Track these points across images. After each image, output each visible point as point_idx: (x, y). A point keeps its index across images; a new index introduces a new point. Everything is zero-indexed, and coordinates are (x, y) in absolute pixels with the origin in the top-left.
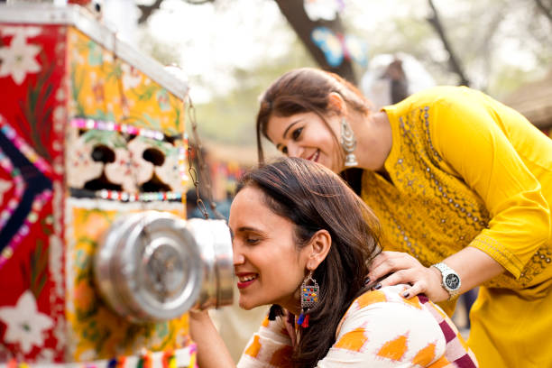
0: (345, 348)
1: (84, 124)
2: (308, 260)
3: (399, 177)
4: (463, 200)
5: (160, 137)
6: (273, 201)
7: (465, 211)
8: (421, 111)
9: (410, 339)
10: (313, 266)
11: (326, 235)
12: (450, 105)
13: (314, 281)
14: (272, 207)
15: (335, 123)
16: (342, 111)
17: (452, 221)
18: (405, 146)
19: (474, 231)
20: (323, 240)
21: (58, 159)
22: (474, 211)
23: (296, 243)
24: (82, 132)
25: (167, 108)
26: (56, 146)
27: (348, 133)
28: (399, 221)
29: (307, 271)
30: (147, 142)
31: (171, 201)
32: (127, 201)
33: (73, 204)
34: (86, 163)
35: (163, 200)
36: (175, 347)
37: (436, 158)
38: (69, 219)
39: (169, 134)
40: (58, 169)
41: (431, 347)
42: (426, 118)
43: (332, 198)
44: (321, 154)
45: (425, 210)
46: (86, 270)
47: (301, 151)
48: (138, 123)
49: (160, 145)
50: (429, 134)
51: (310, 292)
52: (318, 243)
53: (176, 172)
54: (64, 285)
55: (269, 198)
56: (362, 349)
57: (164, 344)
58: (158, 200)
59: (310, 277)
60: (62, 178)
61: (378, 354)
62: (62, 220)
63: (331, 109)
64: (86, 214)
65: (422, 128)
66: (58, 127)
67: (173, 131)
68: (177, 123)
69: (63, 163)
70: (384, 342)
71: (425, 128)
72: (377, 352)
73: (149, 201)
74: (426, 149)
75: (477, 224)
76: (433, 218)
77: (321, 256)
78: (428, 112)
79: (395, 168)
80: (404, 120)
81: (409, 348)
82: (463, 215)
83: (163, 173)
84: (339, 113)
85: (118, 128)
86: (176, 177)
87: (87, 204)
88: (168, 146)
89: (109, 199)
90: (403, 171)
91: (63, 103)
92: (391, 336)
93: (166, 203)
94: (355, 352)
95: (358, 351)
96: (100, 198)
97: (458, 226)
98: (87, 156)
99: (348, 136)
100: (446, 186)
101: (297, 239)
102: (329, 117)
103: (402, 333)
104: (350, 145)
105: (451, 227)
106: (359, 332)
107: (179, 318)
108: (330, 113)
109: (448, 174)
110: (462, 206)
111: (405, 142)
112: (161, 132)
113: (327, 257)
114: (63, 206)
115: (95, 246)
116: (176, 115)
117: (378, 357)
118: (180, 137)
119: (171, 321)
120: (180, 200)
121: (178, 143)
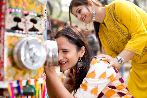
1: (11, 10)
3: (108, 24)
4: (123, 31)
5: (36, 15)
7: (124, 34)
8: (113, 5)
12: (121, 4)
15: (90, 8)
16: (92, 5)
17: (120, 37)
18: (109, 15)
19: (126, 40)
21: (3, 20)
22: (126, 34)
24: (11, 13)
25: (39, 7)
26: (2, 17)
27: (93, 11)
28: (108, 38)
29: (80, 58)
30: (32, 17)
31: (39, 34)
32: (25, 34)
33: (7, 34)
34: (12, 22)
35: (36, 34)
36: (39, 77)
37: (117, 18)
38: (6, 38)
39: (39, 14)
40: (3, 23)
42: (114, 7)
44: (86, 17)
45: (114, 34)
46: (11, 54)
47: (81, 16)
48: (29, 11)
49: (36, 18)
50: (115, 11)
53: (41, 26)
54: (3, 58)
57: (35, 77)
58: (35, 34)
60: (4, 26)
61: (99, 78)
62: (3, 39)
63: (89, 4)
64: (11, 37)
65: (113, 9)
66: (3, 11)
67: (40, 13)
68: (42, 11)
69: (4, 22)
71: (114, 9)
73: (32, 34)
74: (114, 16)
75: (127, 38)
76: (116, 36)
78: (115, 5)
79: (106, 21)
80: (109, 8)
82: (123, 35)
83: (36, 26)
84: (91, 5)
85: (22, 12)
86: (41, 27)
87: (11, 34)
88: (38, 18)
89: (19, 33)
90: (108, 22)
91: (5, 4)
93: (37, 35)
95: (94, 78)
96: (16, 32)
97: (122, 39)
98: (12, 20)
99: (94, 12)
100: (119, 26)
102: (88, 6)
103: (104, 71)
104: (94, 14)
105: (120, 39)
106: (93, 72)
107: (40, 69)
108: (89, 5)
109: (120, 23)
110: (123, 33)
111: (109, 14)
112: (37, 14)
114: (4, 34)
115: (14, 47)
116: (41, 9)
118: (42, 15)
119: (37, 70)
120: (42, 34)
121: (41, 17)
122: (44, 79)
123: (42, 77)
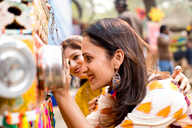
0: (141, 111)
2: (115, 64)
5: (19, 0)
6: (94, 40)
9: (172, 107)
10: (117, 67)
11: (121, 52)
13: (118, 74)
14: (94, 43)
20: (120, 54)
23: (107, 58)
29: (115, 70)
31: (25, 34)
35: (20, 34)
36: (27, 110)
41: (181, 110)
43: (121, 34)
51: (117, 80)
52: (118, 56)
53: (29, 20)
55: (92, 39)
56: (150, 112)
57: (21, 109)
58: (17, 34)
59: (117, 73)
61: (157, 115)
70: (160, 109)
72: (157, 114)
73: (11, 34)
77: (120, 62)
81: (171, 111)
83: (20, 20)
86: (28, 22)
88: (24, 6)
92: (164, 106)
94: (146, 114)
95: (148, 113)
101: (108, 56)
103: (168, 105)
107: (30, 95)
113: (123, 62)
117: (157, 116)
118: (31, 1)
119: (24, 96)
120: (31, 34)
121: (30, 4)
122: (37, 113)
123: (33, 109)
